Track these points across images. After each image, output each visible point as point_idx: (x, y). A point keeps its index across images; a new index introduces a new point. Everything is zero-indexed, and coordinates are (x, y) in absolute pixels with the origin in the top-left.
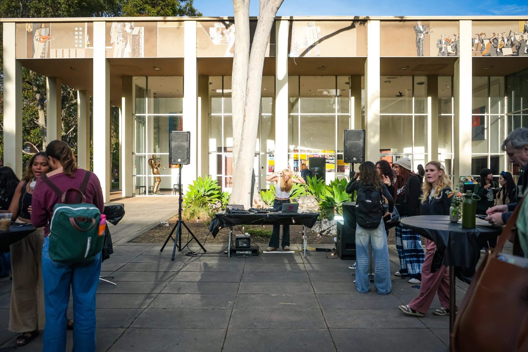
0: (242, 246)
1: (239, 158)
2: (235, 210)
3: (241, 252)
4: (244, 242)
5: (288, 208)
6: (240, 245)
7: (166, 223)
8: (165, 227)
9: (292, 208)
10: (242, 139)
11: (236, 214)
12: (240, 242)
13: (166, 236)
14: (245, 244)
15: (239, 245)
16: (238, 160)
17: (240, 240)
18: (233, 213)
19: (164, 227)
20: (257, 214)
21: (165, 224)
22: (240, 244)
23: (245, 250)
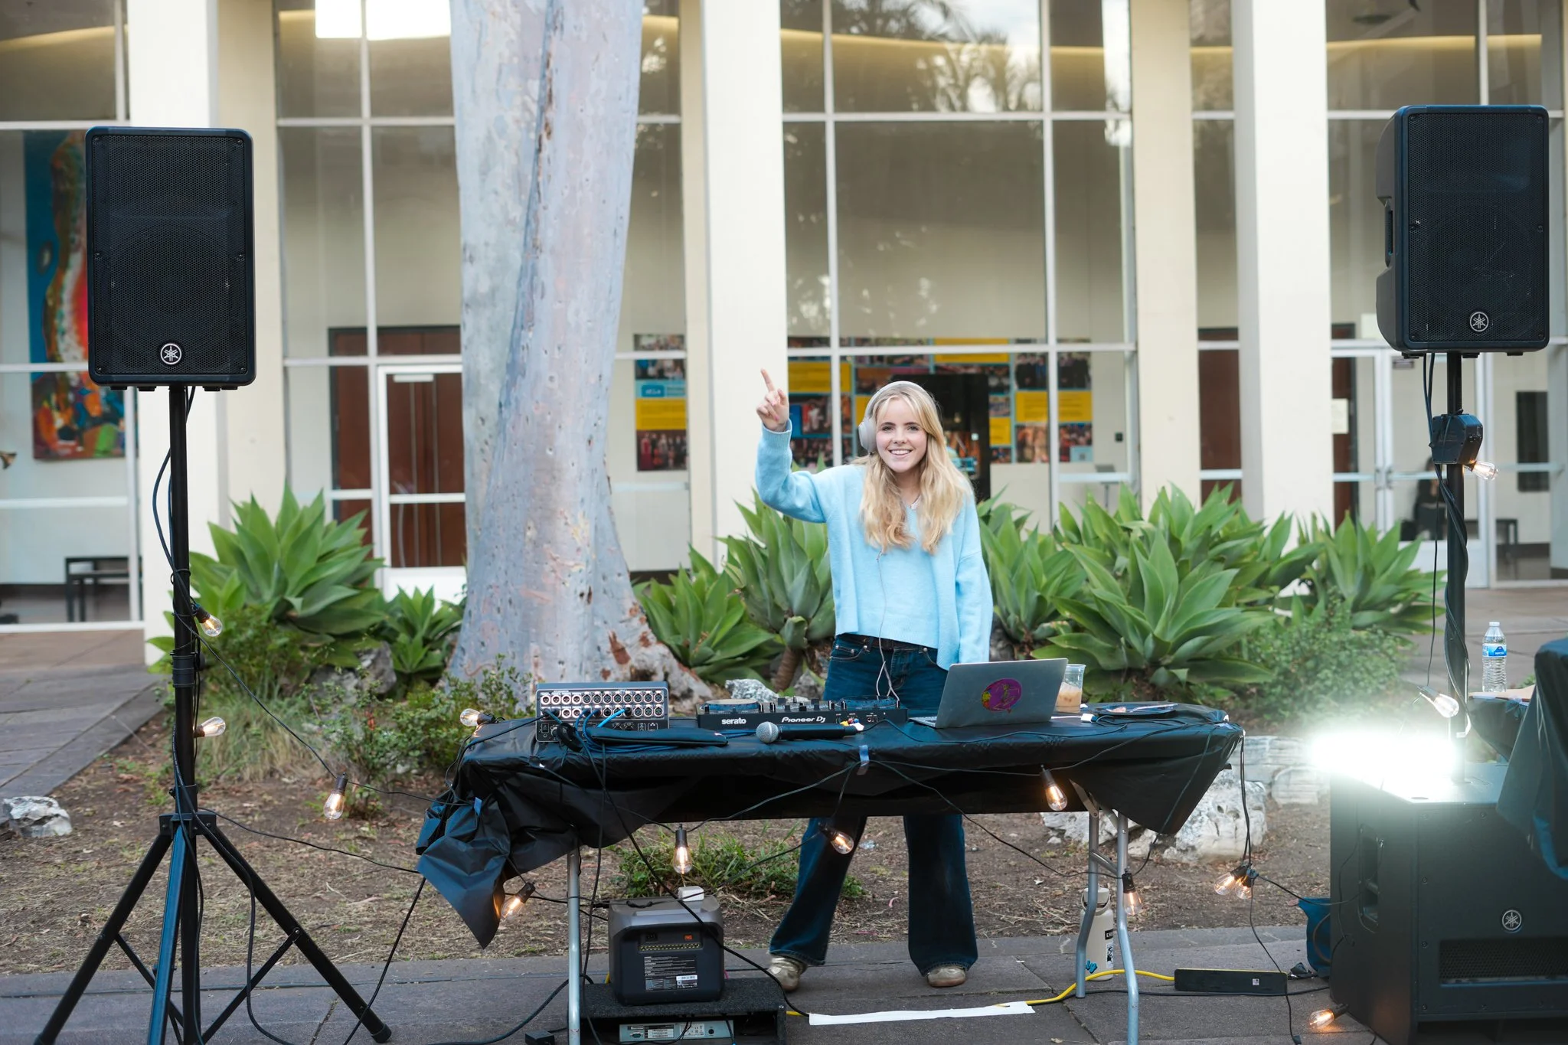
0: (667, 985)
1: (514, 370)
2: (609, 725)
3: (652, 1034)
4: (682, 956)
5: (987, 696)
6: (650, 985)
7: (49, 818)
8: (49, 842)
9: (1018, 696)
10: (532, 247)
11: (617, 753)
12: (649, 963)
13: (62, 913)
14: (685, 972)
15: (643, 978)
16: (509, 386)
17: (647, 948)
18: (600, 743)
19: (40, 842)
20: (777, 749)
21: (42, 821)
22: (648, 973)
23: (689, 1019)
